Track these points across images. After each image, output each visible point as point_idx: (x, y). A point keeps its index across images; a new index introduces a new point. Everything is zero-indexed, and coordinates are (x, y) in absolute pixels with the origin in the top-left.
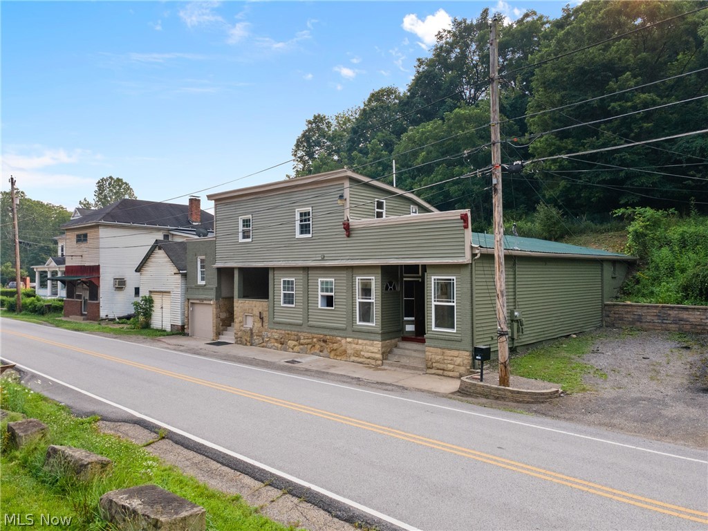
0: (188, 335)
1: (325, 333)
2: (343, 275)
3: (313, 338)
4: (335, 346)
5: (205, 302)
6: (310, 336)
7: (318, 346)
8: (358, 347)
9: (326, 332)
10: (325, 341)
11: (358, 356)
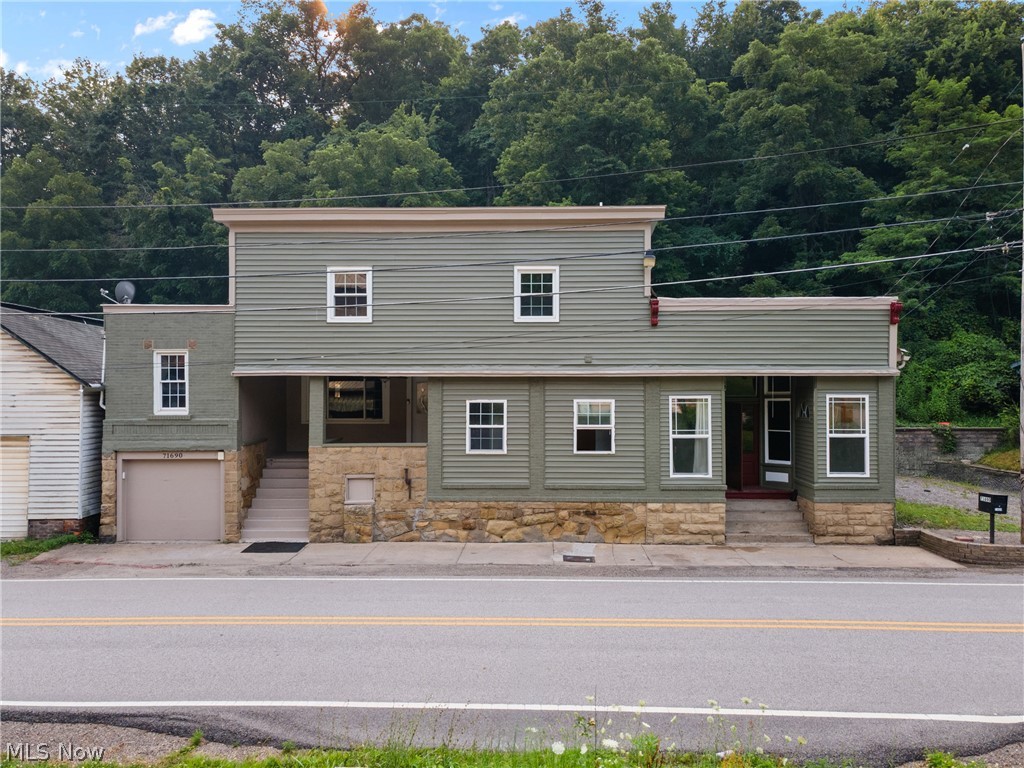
0: (112, 539)
1: (593, 498)
2: (636, 393)
3: (559, 509)
4: (619, 520)
5: (186, 456)
6: (551, 506)
7: (571, 525)
8: (674, 517)
9: (593, 496)
10: (590, 514)
11: (674, 532)
